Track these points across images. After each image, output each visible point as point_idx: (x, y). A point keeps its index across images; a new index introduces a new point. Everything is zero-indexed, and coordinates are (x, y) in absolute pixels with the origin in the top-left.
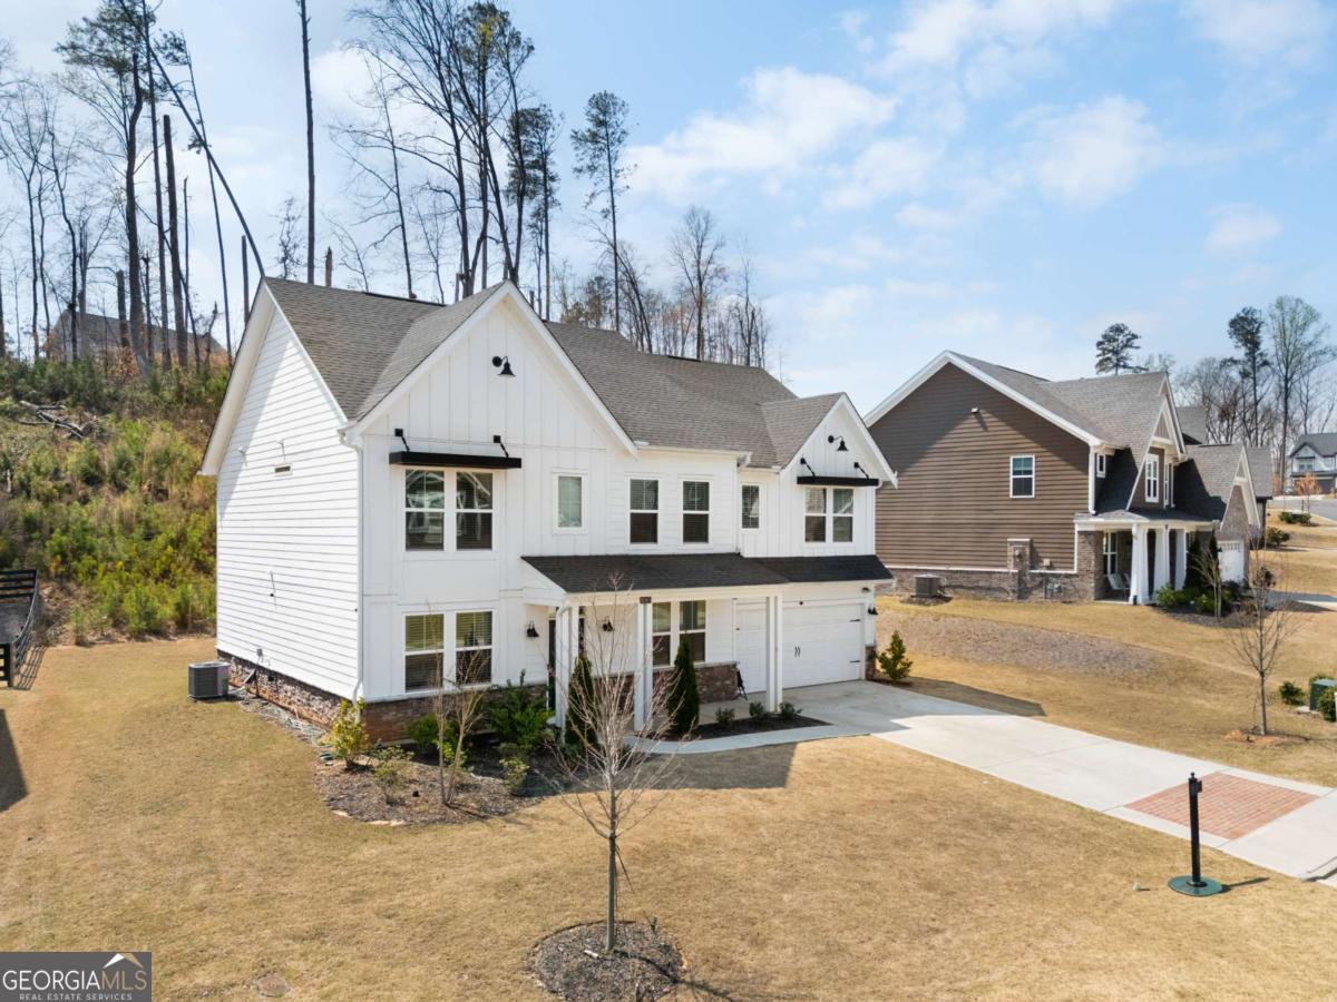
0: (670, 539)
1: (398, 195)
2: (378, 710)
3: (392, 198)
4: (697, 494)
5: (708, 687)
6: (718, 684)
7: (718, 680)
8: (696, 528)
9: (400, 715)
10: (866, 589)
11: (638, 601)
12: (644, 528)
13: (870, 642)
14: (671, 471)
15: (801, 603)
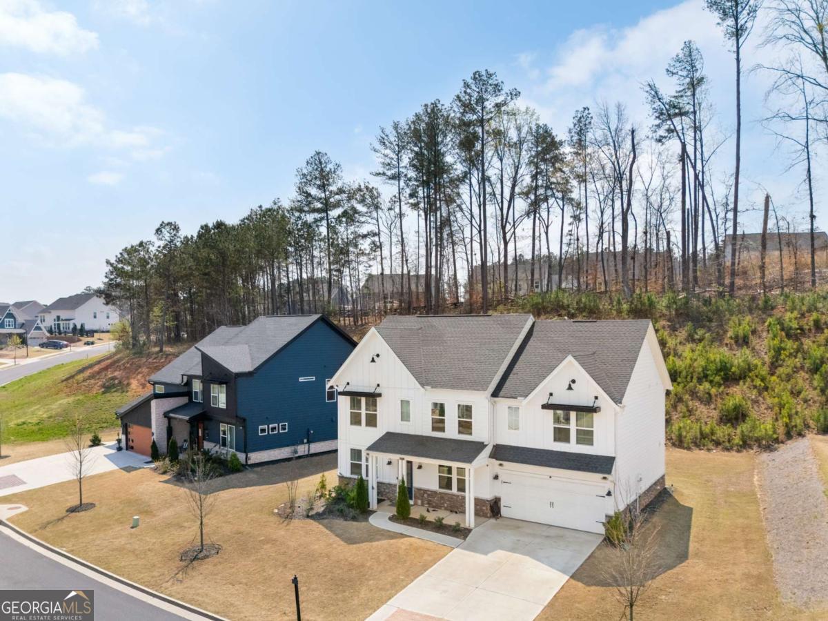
0: (451, 431)
4: (466, 411)
8: (465, 427)
10: (604, 478)
12: (439, 425)
13: (609, 513)
14: (453, 400)
15: (550, 477)
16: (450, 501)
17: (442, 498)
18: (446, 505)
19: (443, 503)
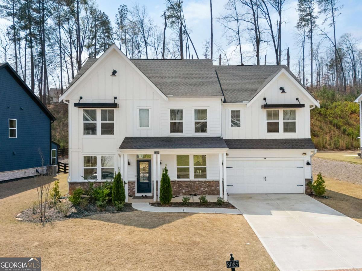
0: (189, 131)
1: (238, 34)
2: (74, 185)
3: (237, 36)
4: (201, 114)
5: (208, 189)
6: (213, 188)
7: (213, 186)
9: (82, 187)
10: (304, 154)
11: (154, 153)
12: (176, 127)
13: (309, 177)
15: (265, 158)
16: (188, 187)
17: (180, 186)
18: (184, 191)
19: (181, 190)
